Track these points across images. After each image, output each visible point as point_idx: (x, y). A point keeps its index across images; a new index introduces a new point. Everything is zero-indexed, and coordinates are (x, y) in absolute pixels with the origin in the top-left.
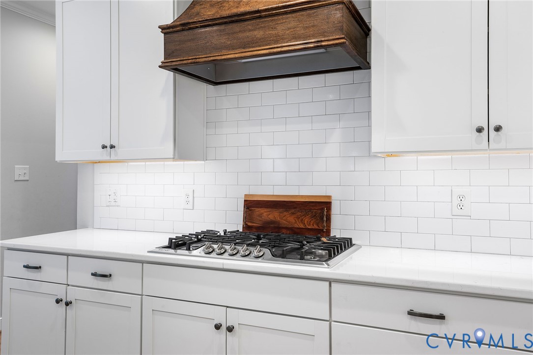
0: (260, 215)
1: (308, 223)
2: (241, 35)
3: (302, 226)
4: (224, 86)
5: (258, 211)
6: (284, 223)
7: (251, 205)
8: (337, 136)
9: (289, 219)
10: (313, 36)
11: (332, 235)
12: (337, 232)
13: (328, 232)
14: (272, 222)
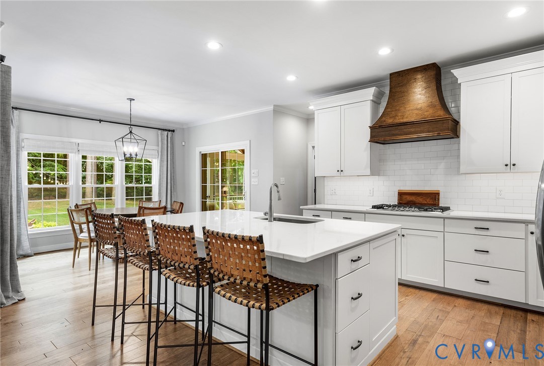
0: (406, 198)
1: (429, 201)
2: (405, 130)
3: (426, 203)
4: (388, 145)
5: (405, 197)
6: (417, 201)
7: (401, 194)
8: (442, 165)
9: (420, 200)
10: (436, 131)
11: (440, 205)
12: (442, 204)
13: (438, 205)
14: (411, 201)
